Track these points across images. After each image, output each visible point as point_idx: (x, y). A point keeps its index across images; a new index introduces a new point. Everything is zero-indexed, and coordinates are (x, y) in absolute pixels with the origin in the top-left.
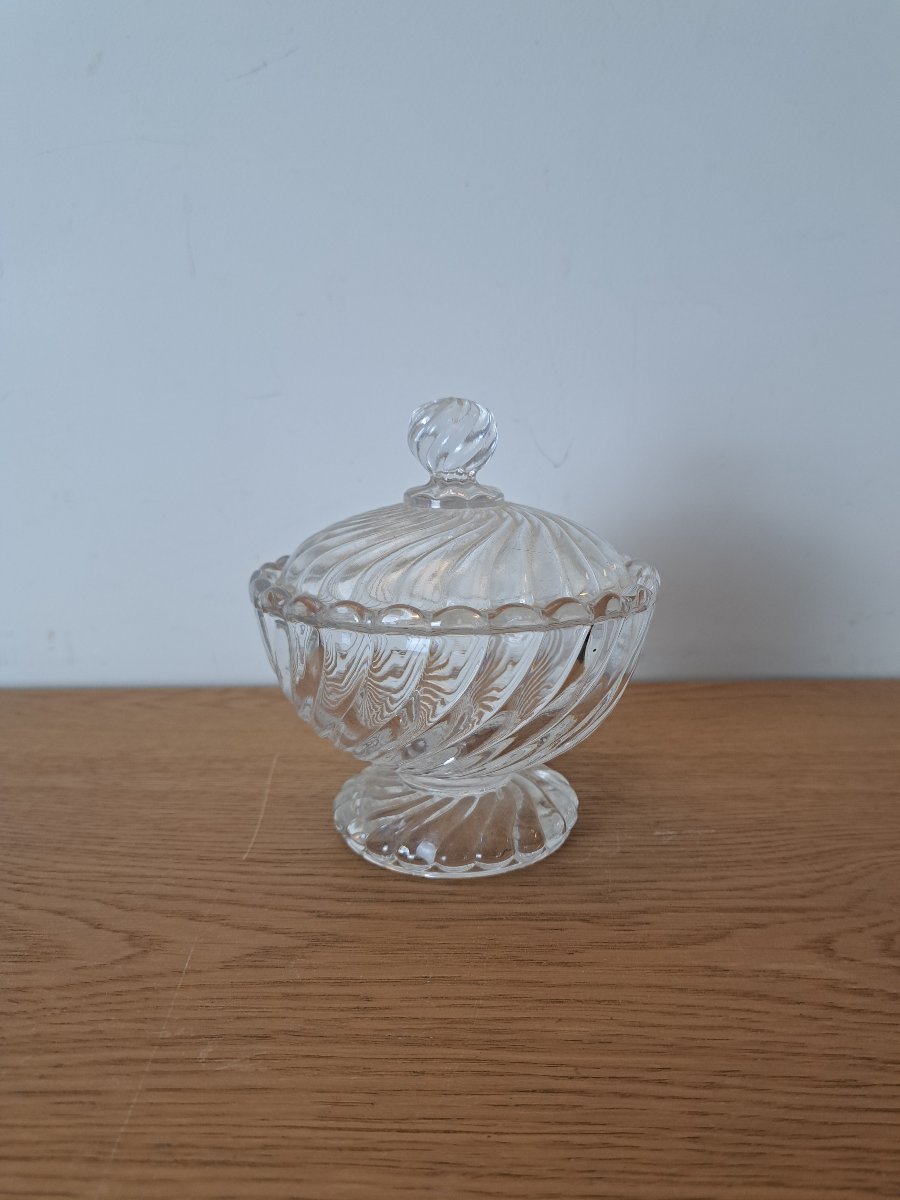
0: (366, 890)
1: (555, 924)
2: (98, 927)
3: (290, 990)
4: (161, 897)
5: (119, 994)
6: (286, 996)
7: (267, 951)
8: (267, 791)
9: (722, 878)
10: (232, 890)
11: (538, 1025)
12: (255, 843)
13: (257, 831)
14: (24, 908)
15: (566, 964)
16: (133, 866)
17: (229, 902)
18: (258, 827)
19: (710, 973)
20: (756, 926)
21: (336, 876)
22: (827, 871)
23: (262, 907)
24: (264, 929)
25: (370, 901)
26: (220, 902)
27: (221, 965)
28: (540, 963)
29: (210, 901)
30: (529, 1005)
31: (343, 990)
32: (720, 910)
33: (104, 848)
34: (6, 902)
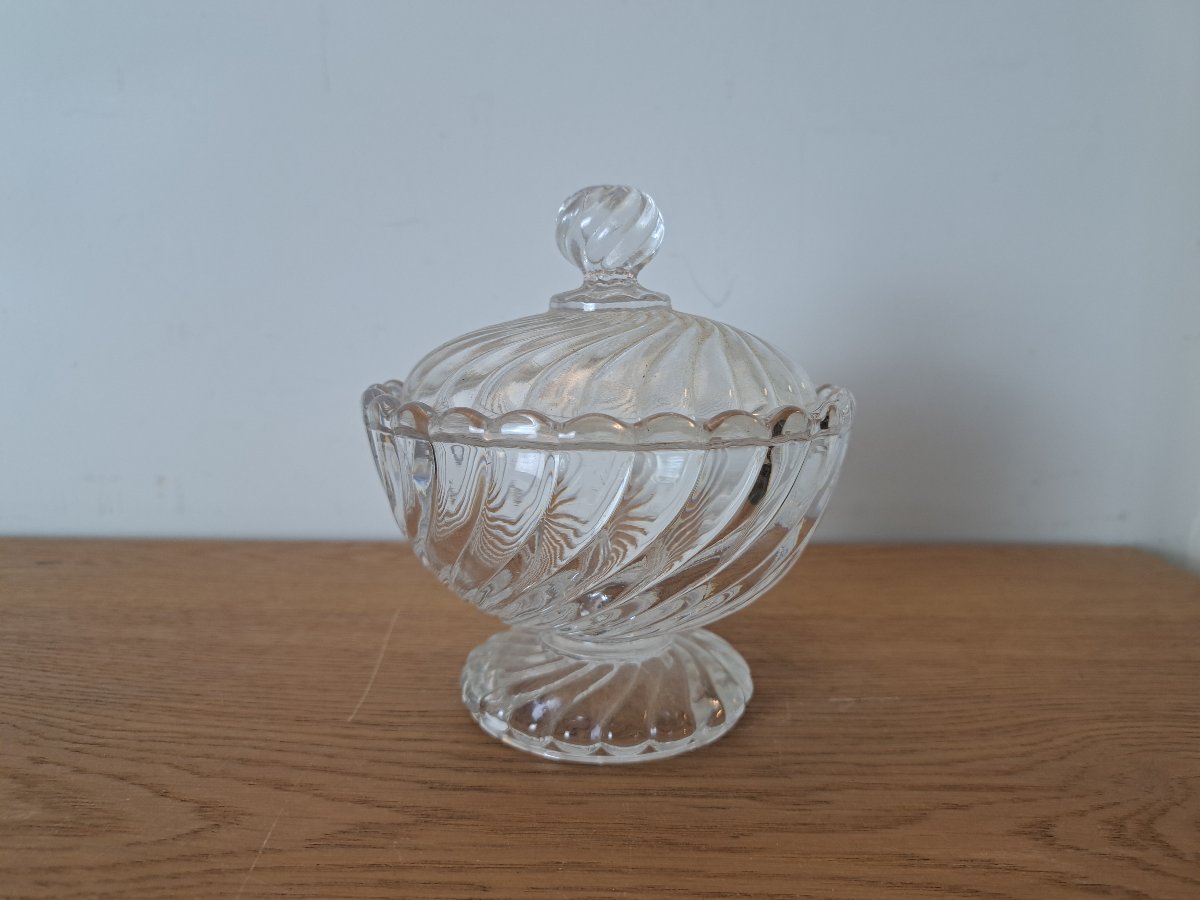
0: (490, 758)
1: (715, 802)
2: (165, 795)
3: (389, 875)
4: (244, 761)
5: (175, 877)
6: (383, 883)
7: (365, 828)
8: (384, 647)
9: (912, 751)
10: (331, 756)
12: (364, 703)
13: (368, 689)
14: (79, 771)
16: (217, 727)
17: (325, 770)
18: (370, 685)
19: (906, 863)
20: (956, 807)
21: (457, 742)
22: (1034, 744)
23: (365, 775)
24: (364, 802)
25: (494, 771)
26: (315, 769)
27: (308, 844)
28: (698, 849)
29: (302, 768)
31: (455, 877)
32: (912, 788)
33: (188, 706)
34: (59, 765)
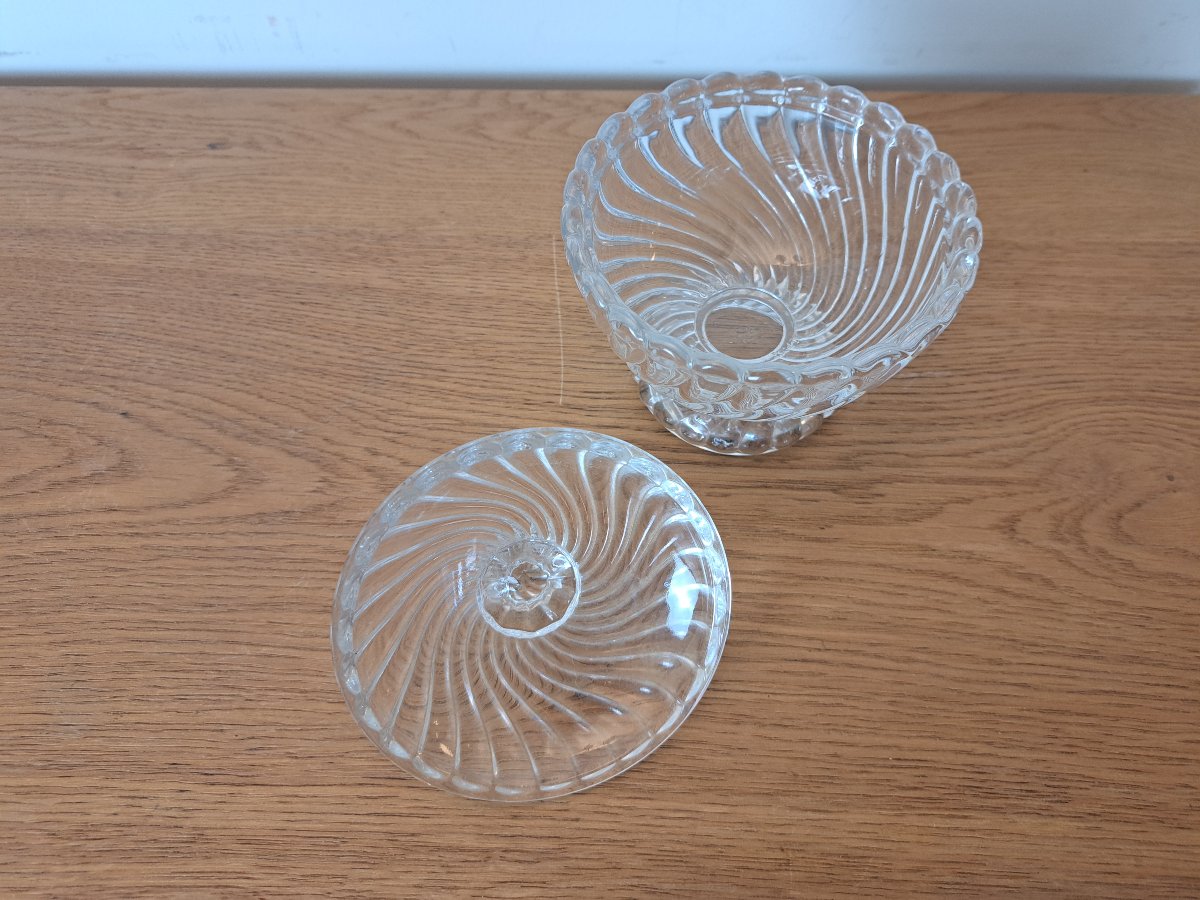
8: (558, 300)
9: (946, 440)
11: (797, 602)
12: (565, 381)
13: (562, 363)
15: (818, 540)
19: (921, 552)
20: (964, 501)
22: (1032, 432)
28: (800, 538)
30: (792, 581)
32: (939, 480)
